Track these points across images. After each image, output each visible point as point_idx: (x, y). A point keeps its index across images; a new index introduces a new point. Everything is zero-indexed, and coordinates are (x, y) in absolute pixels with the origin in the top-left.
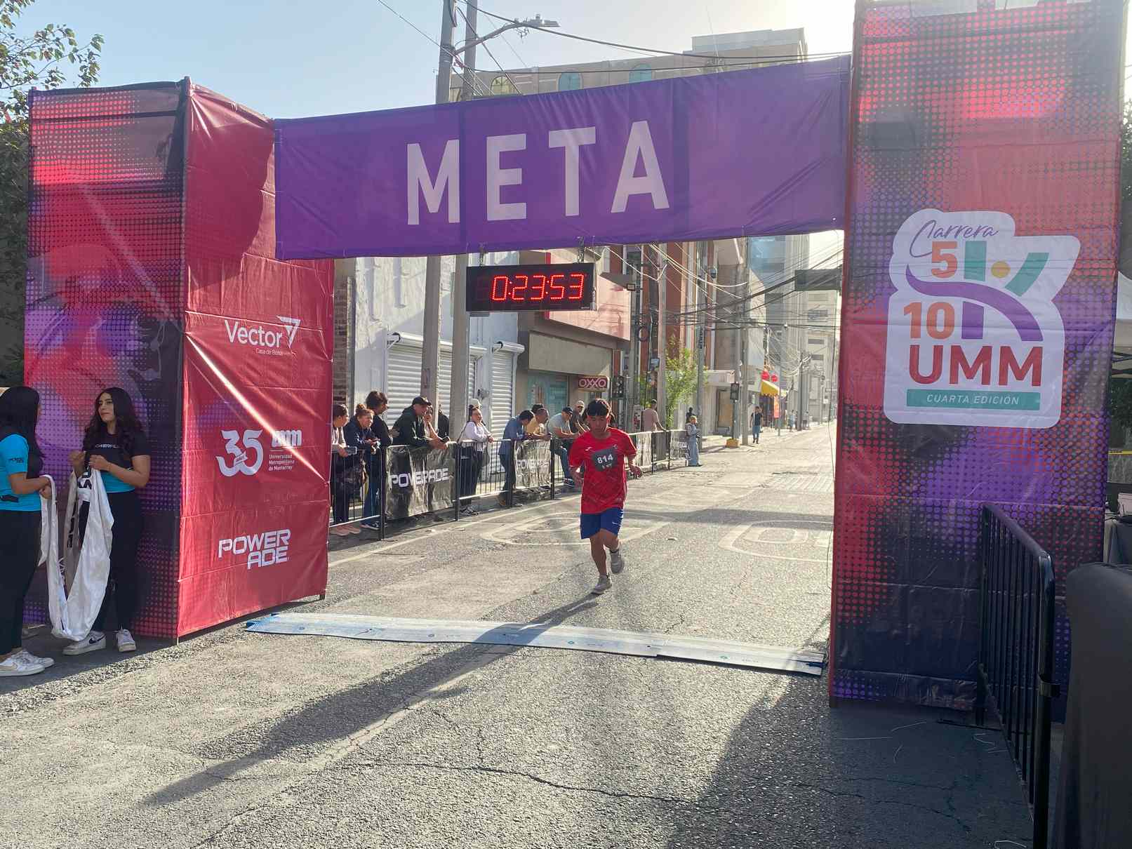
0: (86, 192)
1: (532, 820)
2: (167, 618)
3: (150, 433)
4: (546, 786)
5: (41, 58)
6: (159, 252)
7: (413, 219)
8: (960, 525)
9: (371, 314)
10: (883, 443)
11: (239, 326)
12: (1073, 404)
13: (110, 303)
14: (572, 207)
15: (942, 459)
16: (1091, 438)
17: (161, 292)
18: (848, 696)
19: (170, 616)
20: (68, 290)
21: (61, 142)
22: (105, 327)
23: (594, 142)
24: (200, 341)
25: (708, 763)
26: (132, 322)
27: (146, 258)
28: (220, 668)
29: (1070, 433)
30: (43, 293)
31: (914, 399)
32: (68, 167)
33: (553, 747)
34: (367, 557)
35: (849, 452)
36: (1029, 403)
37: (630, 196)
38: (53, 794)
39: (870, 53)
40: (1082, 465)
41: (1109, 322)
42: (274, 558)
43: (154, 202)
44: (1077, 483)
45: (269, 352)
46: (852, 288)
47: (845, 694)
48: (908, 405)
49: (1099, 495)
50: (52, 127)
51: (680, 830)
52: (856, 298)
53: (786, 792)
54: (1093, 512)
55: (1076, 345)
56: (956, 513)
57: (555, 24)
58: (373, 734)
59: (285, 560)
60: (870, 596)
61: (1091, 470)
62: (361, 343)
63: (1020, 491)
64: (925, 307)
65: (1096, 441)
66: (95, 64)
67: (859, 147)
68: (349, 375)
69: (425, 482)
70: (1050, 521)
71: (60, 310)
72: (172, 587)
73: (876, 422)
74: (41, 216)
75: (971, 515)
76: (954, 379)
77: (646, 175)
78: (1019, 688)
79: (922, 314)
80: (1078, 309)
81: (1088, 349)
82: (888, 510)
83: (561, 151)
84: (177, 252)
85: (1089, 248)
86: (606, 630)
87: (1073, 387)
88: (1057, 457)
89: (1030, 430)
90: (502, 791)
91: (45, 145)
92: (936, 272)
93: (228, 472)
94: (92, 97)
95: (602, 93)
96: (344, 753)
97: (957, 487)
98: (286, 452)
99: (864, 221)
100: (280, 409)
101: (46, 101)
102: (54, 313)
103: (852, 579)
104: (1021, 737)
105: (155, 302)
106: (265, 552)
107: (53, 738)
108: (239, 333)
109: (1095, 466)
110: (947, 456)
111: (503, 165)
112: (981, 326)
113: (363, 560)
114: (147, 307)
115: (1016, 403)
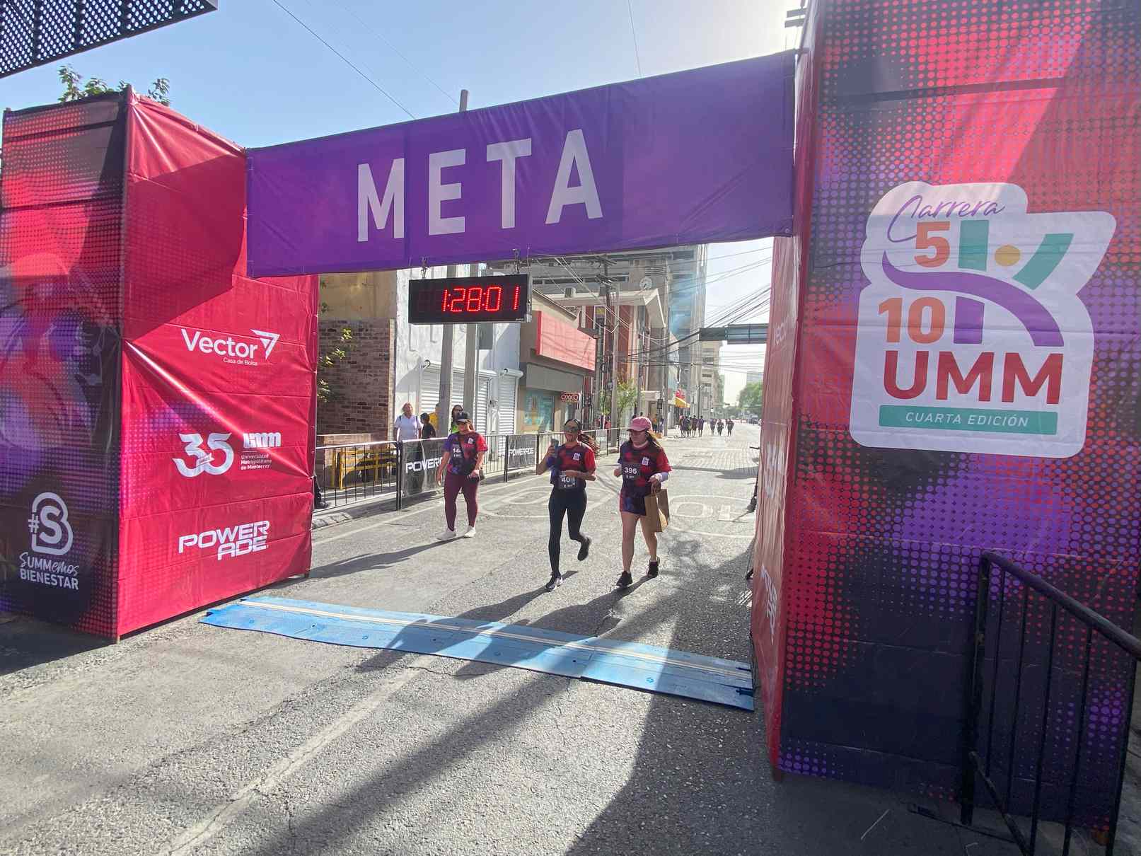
2: (107, 617)
3: (93, 436)
6: (101, 259)
7: (363, 237)
9: (409, 347)
11: (202, 336)
12: (1103, 429)
13: (61, 309)
14: (508, 219)
17: (101, 298)
18: (796, 772)
19: (109, 615)
20: (26, 297)
22: (55, 333)
23: (530, 153)
26: (78, 328)
27: (91, 265)
29: (1097, 465)
30: (8, 302)
31: (888, 418)
35: (805, 480)
36: (1044, 425)
37: (565, 207)
40: (1113, 507)
42: (249, 547)
43: (97, 209)
44: (1105, 528)
45: (240, 362)
46: (813, 281)
47: (793, 768)
48: (880, 425)
52: (819, 293)
54: (1123, 568)
55: (1108, 352)
56: (938, 559)
59: (266, 547)
63: (1026, 535)
64: (907, 305)
70: (1066, 575)
71: (21, 317)
72: (111, 587)
73: (840, 445)
76: (942, 394)
77: (580, 185)
79: (903, 311)
81: (1125, 357)
82: (852, 552)
83: (498, 164)
84: (116, 258)
85: (1127, 227)
88: (1078, 495)
89: (1042, 460)
91: (13, 160)
92: (922, 261)
93: (192, 473)
95: (538, 104)
97: (942, 528)
98: (264, 453)
99: (828, 199)
101: (16, 120)
102: (15, 320)
103: (805, 632)
105: (96, 307)
106: (239, 543)
108: (201, 343)
111: (444, 181)
112: (980, 327)
114: (90, 313)
115: (1025, 425)
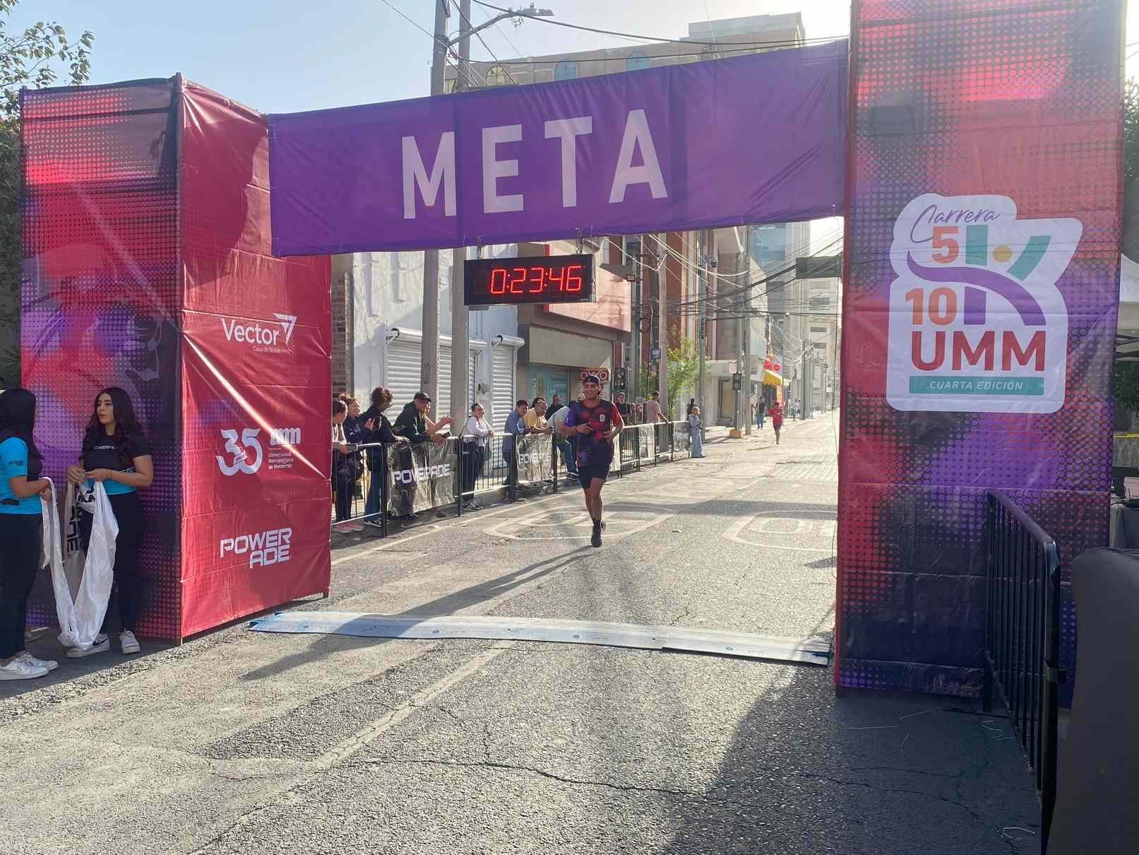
0: (79, 191)
1: (540, 815)
2: (171, 619)
3: (149, 433)
4: (553, 781)
5: (31, 57)
6: (154, 251)
7: (410, 213)
8: (966, 512)
9: (370, 310)
10: (886, 430)
11: (236, 325)
12: (1078, 389)
13: (107, 302)
14: (569, 198)
15: (946, 445)
16: (1096, 422)
17: (157, 291)
18: (854, 686)
19: (173, 616)
20: (64, 290)
21: (53, 141)
22: (101, 327)
23: (591, 132)
24: (196, 339)
25: (715, 754)
26: (129, 322)
27: (141, 257)
28: (224, 668)
29: (1074, 417)
30: (38, 295)
31: (917, 386)
32: (61, 166)
33: (560, 741)
34: (371, 554)
35: (852, 440)
36: (1033, 387)
37: (627, 185)
38: (60, 797)
39: (867, 36)
40: (1086, 450)
41: (1113, 305)
42: (276, 557)
43: (147, 200)
44: (1082, 467)
45: (266, 350)
46: (854, 275)
47: (851, 684)
48: (911, 391)
49: (1103, 479)
50: (44, 126)
51: (688, 822)
52: (857, 285)
53: (793, 783)
54: (1098, 497)
55: (1079, 328)
56: (960, 500)
57: (549, 13)
58: (378, 732)
59: (287, 558)
60: (875, 585)
61: (1096, 454)
62: (359, 339)
63: (1025, 476)
64: (927, 293)
65: (1101, 425)
66: (86, 62)
67: (858, 132)
68: (348, 372)
69: (428, 478)
70: (1055, 506)
71: (56, 311)
72: (175, 587)
73: (879, 410)
74: (34, 217)
75: (976, 502)
76: (957, 365)
77: (643, 164)
78: (1026, 673)
79: (924, 300)
80: (1081, 292)
81: (1091, 332)
82: (892, 498)
83: (558, 141)
84: (173, 250)
85: (1091, 230)
86: (611, 623)
87: (1077, 371)
88: (1061, 442)
89: (1034, 415)
90: (509, 786)
91: (37, 144)
92: (938, 258)
93: (228, 471)
94: (82, 95)
95: (598, 82)
96: (350, 751)
97: (961, 474)
98: (287, 451)
99: (864, 207)
100: (278, 406)
101: (37, 100)
102: (50, 314)
103: (857, 568)
104: (1029, 723)
105: (151, 301)
106: (266, 551)
107: (58, 740)
108: (236, 331)
109: (1100, 451)
110: (950, 442)
111: (500, 157)
112: (983, 311)
113: (365, 558)
114: (143, 306)
115: (1020, 388)
